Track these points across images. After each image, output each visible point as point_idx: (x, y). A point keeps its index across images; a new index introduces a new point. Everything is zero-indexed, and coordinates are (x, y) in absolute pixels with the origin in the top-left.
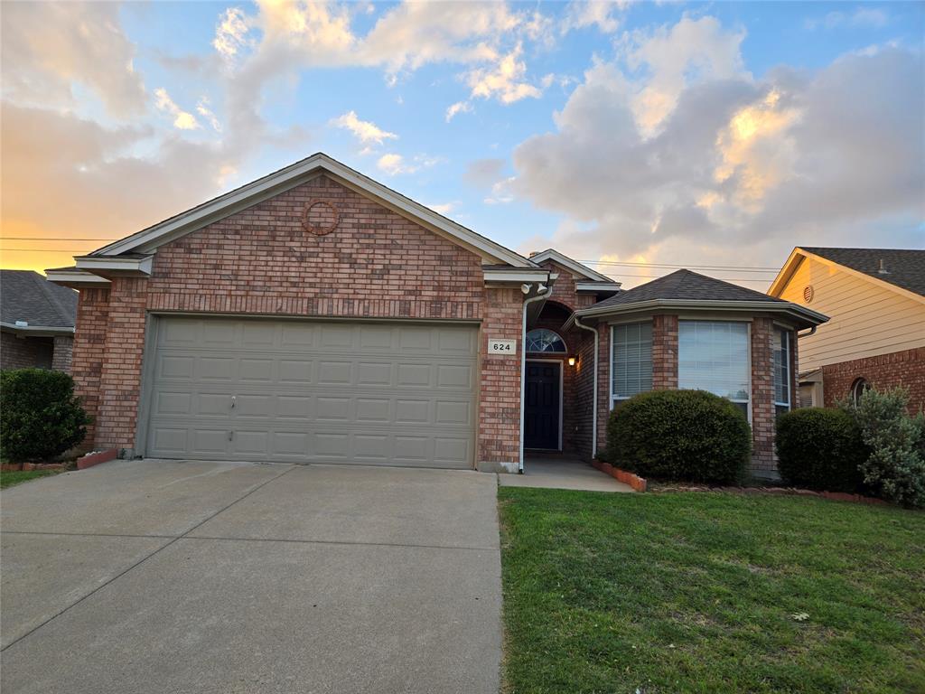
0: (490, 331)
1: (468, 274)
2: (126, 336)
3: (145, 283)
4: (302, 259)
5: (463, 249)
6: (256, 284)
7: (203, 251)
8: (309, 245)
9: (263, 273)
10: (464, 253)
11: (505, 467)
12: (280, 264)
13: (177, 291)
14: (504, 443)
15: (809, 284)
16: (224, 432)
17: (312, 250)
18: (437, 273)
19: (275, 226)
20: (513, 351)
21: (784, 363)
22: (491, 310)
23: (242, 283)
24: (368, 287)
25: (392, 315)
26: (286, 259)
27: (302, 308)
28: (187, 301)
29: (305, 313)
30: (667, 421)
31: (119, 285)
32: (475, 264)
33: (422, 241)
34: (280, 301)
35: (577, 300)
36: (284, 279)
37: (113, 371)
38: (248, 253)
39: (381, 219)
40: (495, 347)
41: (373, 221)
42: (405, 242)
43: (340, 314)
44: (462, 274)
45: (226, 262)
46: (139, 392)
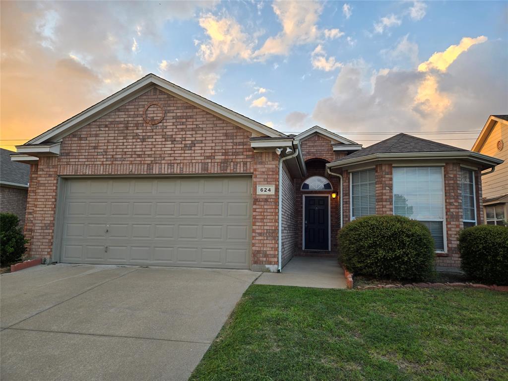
0: (258, 180)
1: (243, 144)
2: (46, 191)
3: (57, 159)
4: (143, 140)
5: (240, 128)
6: (117, 156)
7: (88, 139)
8: (147, 131)
9: (121, 150)
10: (241, 131)
11: (268, 268)
12: (131, 144)
13: (74, 163)
14: (268, 253)
15: (500, 138)
16: (103, 247)
17: (149, 134)
18: (224, 144)
19: (128, 121)
20: (273, 192)
21: (472, 193)
22: (259, 166)
23: (110, 157)
24: (183, 155)
25: (197, 172)
26: (134, 140)
27: (143, 170)
28: (79, 169)
29: (145, 173)
30: (370, 237)
31: (42, 161)
32: (248, 137)
33: (214, 124)
34: (131, 166)
35: (334, 156)
36: (133, 153)
37: (40, 212)
38: (113, 138)
39: (190, 112)
40: (262, 190)
41: (185, 114)
42: (205, 126)
43: (166, 173)
44: (240, 144)
45: (100, 145)
46: (54, 224)
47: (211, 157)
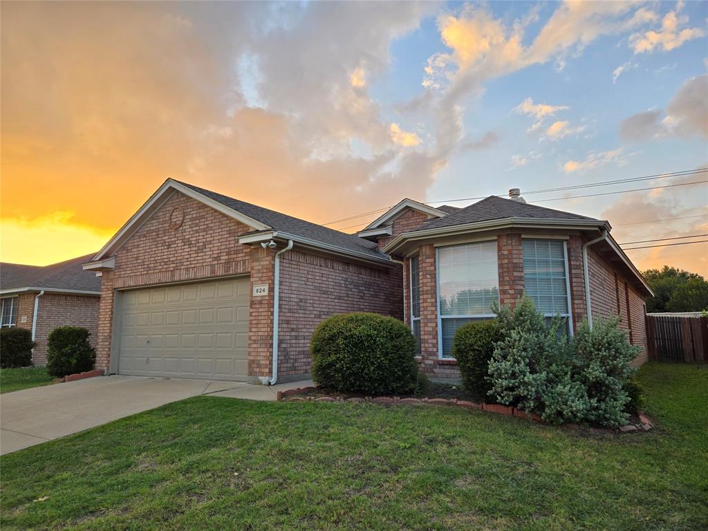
2: (106, 304)
3: (112, 273)
4: (169, 247)
5: (240, 223)
6: (151, 265)
7: (132, 250)
8: (172, 237)
9: (154, 259)
11: (261, 381)
12: (160, 251)
13: (123, 276)
14: (261, 362)
17: (173, 240)
18: (228, 243)
19: (158, 228)
20: (266, 293)
22: (255, 264)
23: (146, 266)
24: (196, 258)
25: (206, 276)
26: (163, 248)
28: (126, 281)
29: (169, 281)
31: (104, 276)
33: (220, 222)
34: (160, 275)
36: (162, 261)
37: (102, 325)
38: (148, 247)
39: (202, 212)
40: (257, 291)
41: (198, 215)
42: (213, 225)
43: (184, 279)
46: (110, 336)
47: (218, 258)
